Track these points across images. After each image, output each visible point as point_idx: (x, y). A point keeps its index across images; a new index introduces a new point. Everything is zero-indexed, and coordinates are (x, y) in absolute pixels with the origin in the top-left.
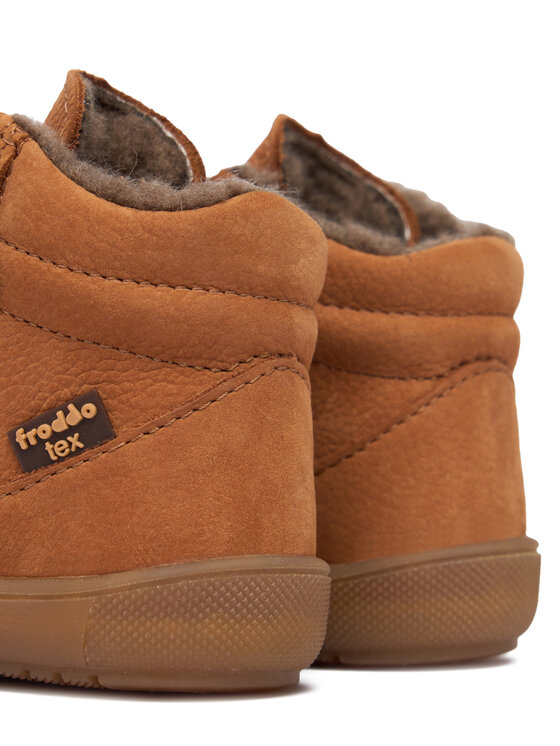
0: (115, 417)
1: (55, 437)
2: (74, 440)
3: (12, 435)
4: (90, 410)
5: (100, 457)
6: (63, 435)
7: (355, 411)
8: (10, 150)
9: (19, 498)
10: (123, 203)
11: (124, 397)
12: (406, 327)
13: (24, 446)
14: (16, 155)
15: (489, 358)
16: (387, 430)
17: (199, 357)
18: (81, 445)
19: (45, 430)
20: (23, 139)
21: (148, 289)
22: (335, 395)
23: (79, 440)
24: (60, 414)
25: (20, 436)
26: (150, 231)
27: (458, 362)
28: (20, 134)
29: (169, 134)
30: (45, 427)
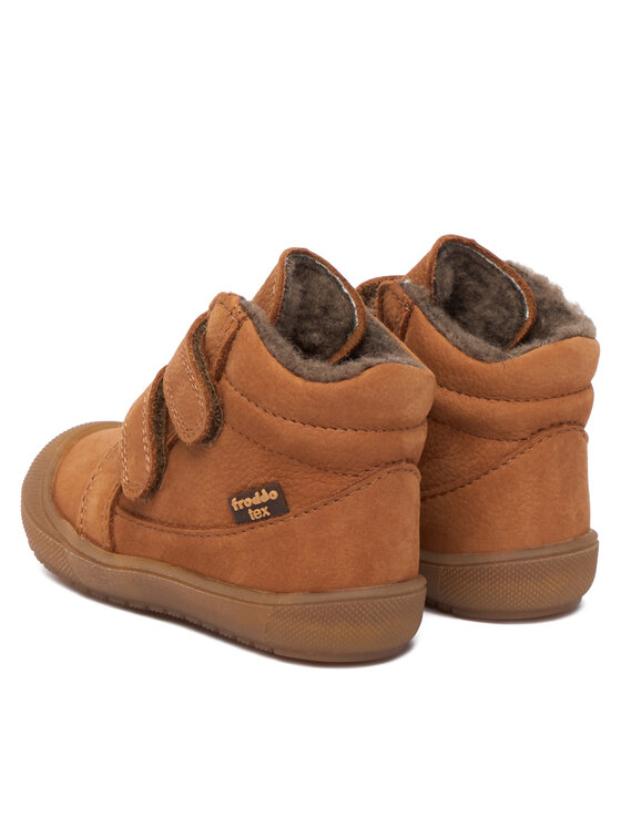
0: (290, 499)
1: (254, 507)
2: (265, 510)
3: (230, 502)
4: (274, 494)
5: (280, 524)
6: (259, 506)
7: (467, 458)
8: (236, 324)
9: (232, 539)
10: (298, 375)
11: (295, 488)
12: (499, 410)
13: (236, 509)
14: (239, 328)
15: (561, 424)
16: (486, 473)
17: (339, 469)
18: (268, 514)
19: (248, 502)
20: (244, 318)
21: (309, 428)
22: (456, 445)
23: (268, 510)
24: (257, 494)
25: (234, 502)
26: (311, 396)
27: (536, 430)
28: (243, 314)
29: (346, 291)
30: (248, 499)
